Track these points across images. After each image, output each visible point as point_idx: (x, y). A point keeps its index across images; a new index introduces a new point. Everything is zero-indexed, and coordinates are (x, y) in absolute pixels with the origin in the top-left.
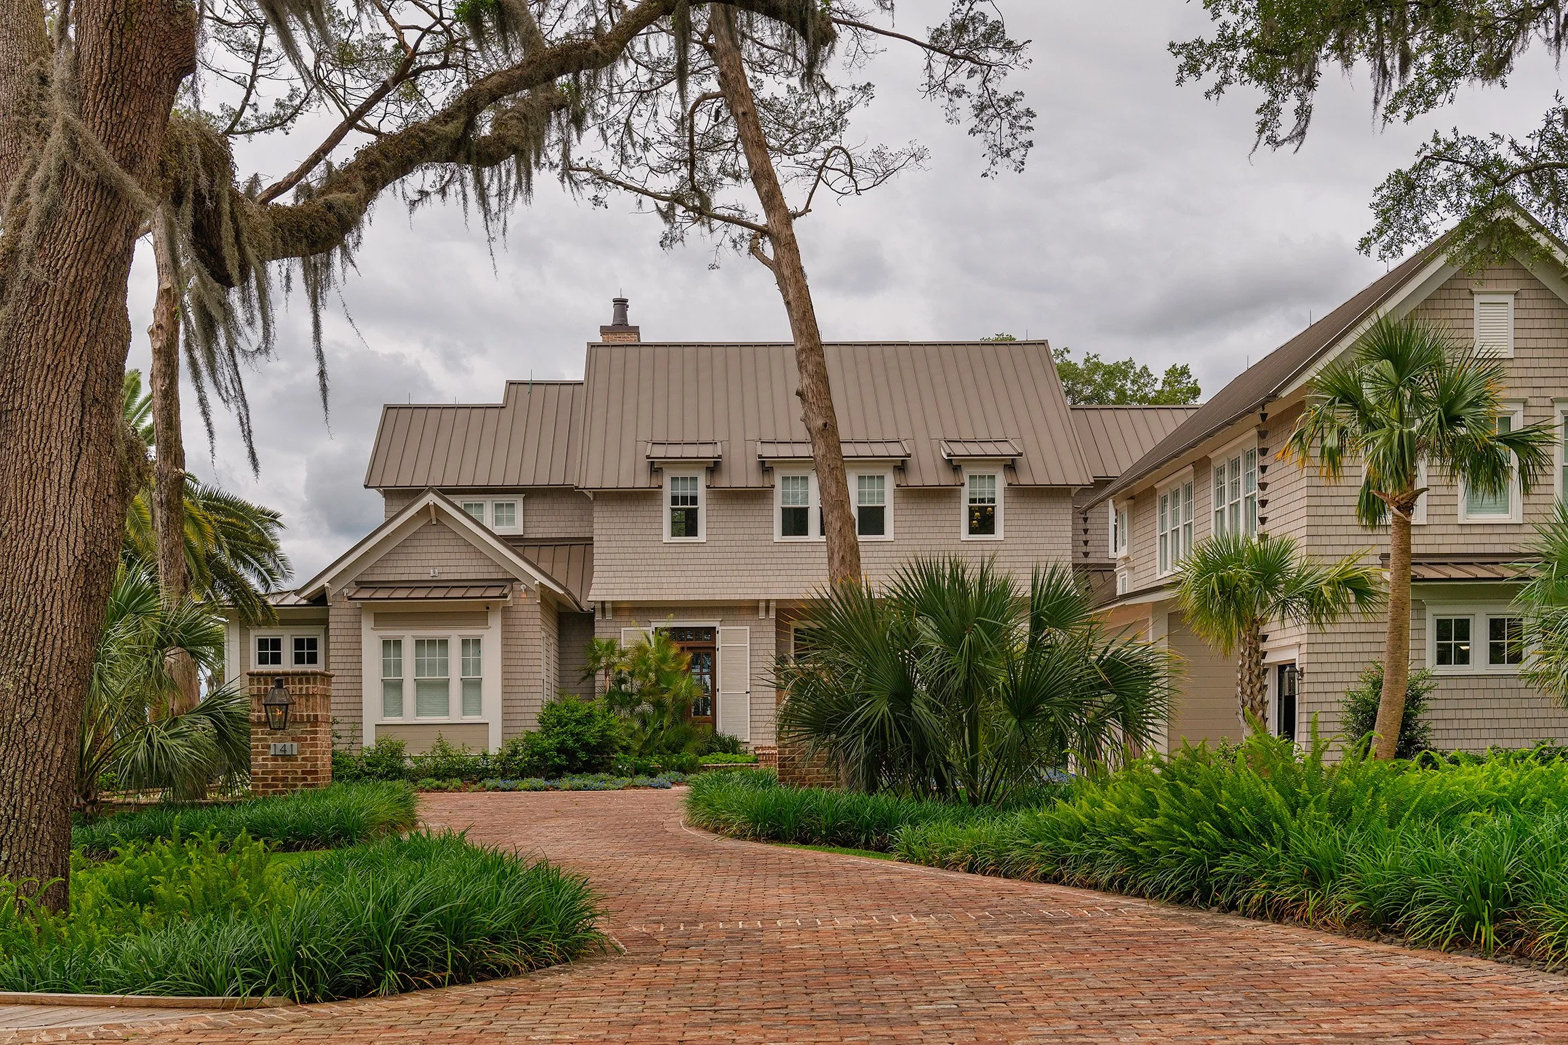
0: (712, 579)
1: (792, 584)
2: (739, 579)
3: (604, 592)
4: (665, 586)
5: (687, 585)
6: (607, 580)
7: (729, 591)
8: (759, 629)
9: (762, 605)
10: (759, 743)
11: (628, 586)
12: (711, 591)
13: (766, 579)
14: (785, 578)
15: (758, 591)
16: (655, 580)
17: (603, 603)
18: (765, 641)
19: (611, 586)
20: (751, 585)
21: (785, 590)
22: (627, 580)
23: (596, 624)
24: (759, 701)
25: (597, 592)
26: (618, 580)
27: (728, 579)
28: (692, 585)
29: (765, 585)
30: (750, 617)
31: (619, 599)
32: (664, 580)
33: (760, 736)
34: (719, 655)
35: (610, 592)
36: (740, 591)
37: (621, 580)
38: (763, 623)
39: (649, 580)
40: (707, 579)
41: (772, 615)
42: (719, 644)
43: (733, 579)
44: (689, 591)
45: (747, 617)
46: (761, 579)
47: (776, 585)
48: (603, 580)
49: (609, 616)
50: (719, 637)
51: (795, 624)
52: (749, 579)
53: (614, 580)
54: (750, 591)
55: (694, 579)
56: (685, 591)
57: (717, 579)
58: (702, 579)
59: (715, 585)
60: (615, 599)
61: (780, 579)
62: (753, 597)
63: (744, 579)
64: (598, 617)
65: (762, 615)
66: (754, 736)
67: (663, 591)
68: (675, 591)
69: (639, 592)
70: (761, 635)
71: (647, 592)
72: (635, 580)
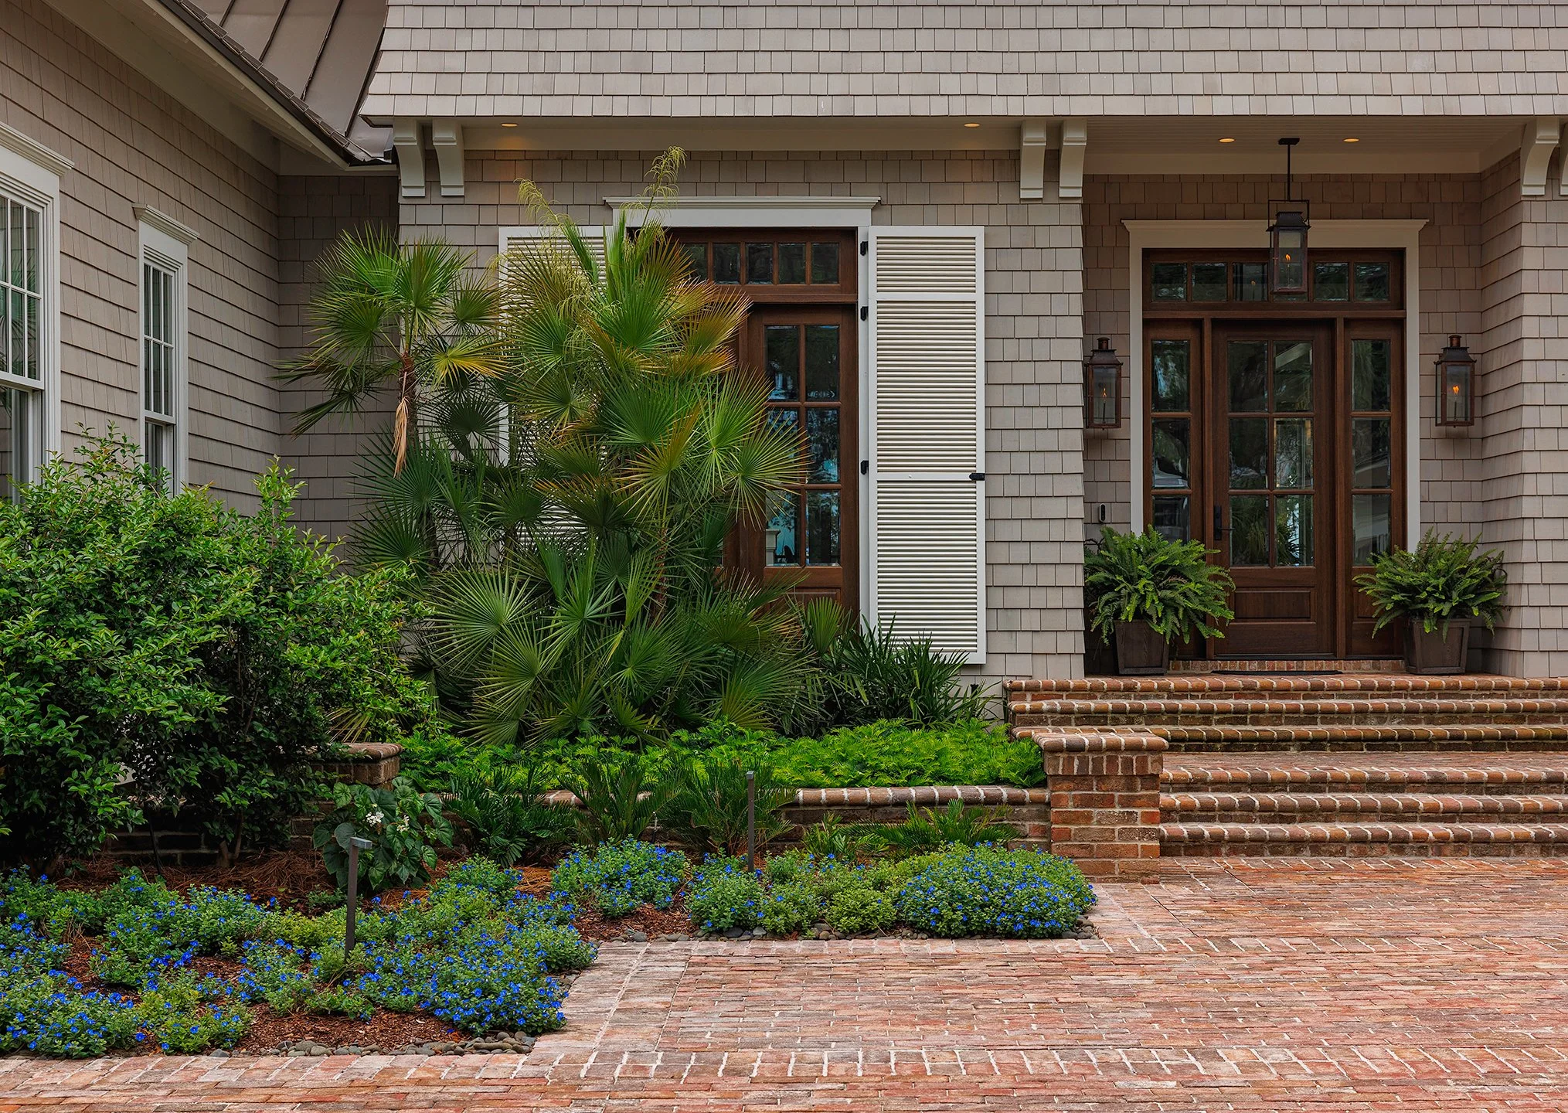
0: (840, 41)
1: (1149, 62)
2: (945, 40)
3: (425, 84)
4: (662, 63)
5: (746, 62)
6: (439, 40)
7: (907, 84)
8: (1019, 237)
9: (1035, 140)
10: (1020, 670)
11: (520, 62)
12: (837, 84)
13: (1051, 39)
14: (1124, 40)
15: (1018, 84)
16: (621, 40)
17: (425, 126)
18: (1042, 282)
19: (455, 62)
20: (994, 63)
21: (1124, 84)
22: (515, 40)
23: (405, 215)
24: (1021, 508)
25: (401, 84)
26: (479, 40)
27: (904, 40)
28: (763, 62)
29: (1046, 63)
30: (987, 193)
31: (484, 108)
32: (657, 40)
33: (1024, 642)
34: (869, 333)
35: (451, 84)
36: (950, 84)
37: (494, 40)
38: (1037, 215)
39: (600, 40)
40: (822, 40)
41: (1071, 184)
42: (870, 292)
43: (925, 40)
44: (755, 84)
45: (973, 194)
46: (1028, 40)
47: (1088, 62)
48: (421, 40)
49: (452, 182)
50: (868, 268)
51: (1146, 234)
52: (985, 40)
53: (464, 41)
54: (987, 84)
55: (772, 40)
56: (735, 84)
57: (859, 40)
58: (801, 40)
59: (852, 62)
60: (466, 108)
61: (1101, 40)
62: (999, 108)
63: (965, 40)
64: (412, 184)
65: (1032, 183)
66: (1003, 643)
67: (652, 84)
68: (699, 85)
69: (563, 84)
70: (1031, 259)
71: (590, 84)
72: (548, 41)
